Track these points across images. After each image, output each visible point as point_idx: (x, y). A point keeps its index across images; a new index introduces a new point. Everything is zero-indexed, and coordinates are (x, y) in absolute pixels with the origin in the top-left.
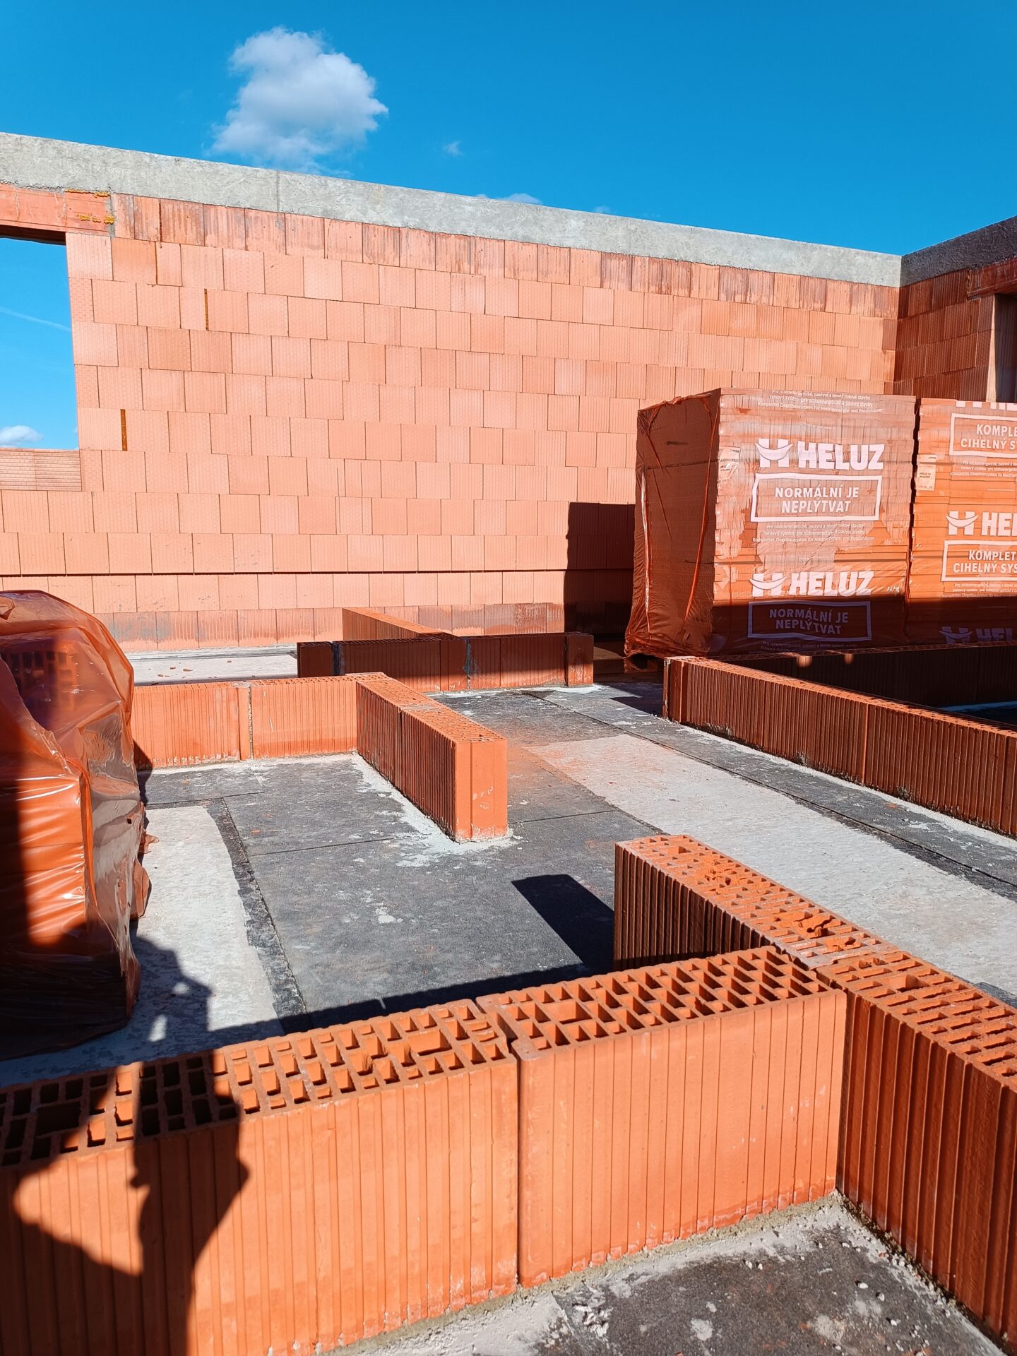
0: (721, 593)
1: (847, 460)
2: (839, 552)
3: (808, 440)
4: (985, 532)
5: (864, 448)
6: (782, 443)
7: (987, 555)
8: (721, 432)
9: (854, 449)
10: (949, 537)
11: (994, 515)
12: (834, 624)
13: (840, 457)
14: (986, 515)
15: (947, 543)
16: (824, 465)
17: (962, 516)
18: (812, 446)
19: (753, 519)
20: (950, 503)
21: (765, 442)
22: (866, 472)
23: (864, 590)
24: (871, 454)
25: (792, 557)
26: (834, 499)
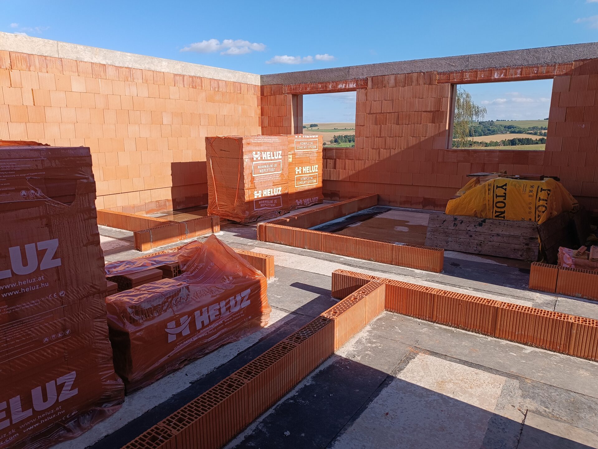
0: (247, 199)
1: (274, 156)
2: (273, 183)
3: (264, 151)
4: (304, 172)
5: (277, 152)
6: (259, 152)
7: (304, 179)
8: (244, 150)
9: (275, 153)
11: (305, 167)
12: (274, 203)
13: (272, 156)
14: (303, 168)
15: (296, 176)
16: (268, 158)
17: (298, 169)
18: (265, 153)
19: (253, 175)
20: (296, 165)
21: (254, 153)
22: (278, 159)
23: (280, 193)
24: (279, 154)
25: (263, 186)
26: (271, 168)
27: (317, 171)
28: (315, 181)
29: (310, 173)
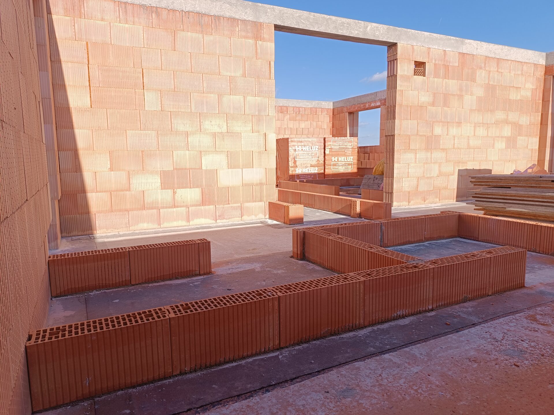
0: (290, 173)
1: (311, 149)
2: (311, 165)
3: (304, 146)
4: (339, 161)
5: (315, 147)
6: (300, 146)
7: (340, 165)
8: (289, 145)
9: (313, 147)
10: (332, 162)
11: (341, 157)
12: (311, 177)
13: (310, 148)
14: (339, 158)
15: (332, 163)
16: (307, 150)
17: (335, 158)
18: (305, 147)
19: (296, 159)
20: (332, 156)
21: (297, 146)
22: (315, 151)
24: (316, 148)
25: (302, 166)
26: (310, 156)
27: (351, 160)
28: (350, 167)
29: (345, 162)
